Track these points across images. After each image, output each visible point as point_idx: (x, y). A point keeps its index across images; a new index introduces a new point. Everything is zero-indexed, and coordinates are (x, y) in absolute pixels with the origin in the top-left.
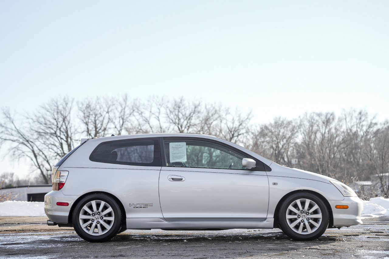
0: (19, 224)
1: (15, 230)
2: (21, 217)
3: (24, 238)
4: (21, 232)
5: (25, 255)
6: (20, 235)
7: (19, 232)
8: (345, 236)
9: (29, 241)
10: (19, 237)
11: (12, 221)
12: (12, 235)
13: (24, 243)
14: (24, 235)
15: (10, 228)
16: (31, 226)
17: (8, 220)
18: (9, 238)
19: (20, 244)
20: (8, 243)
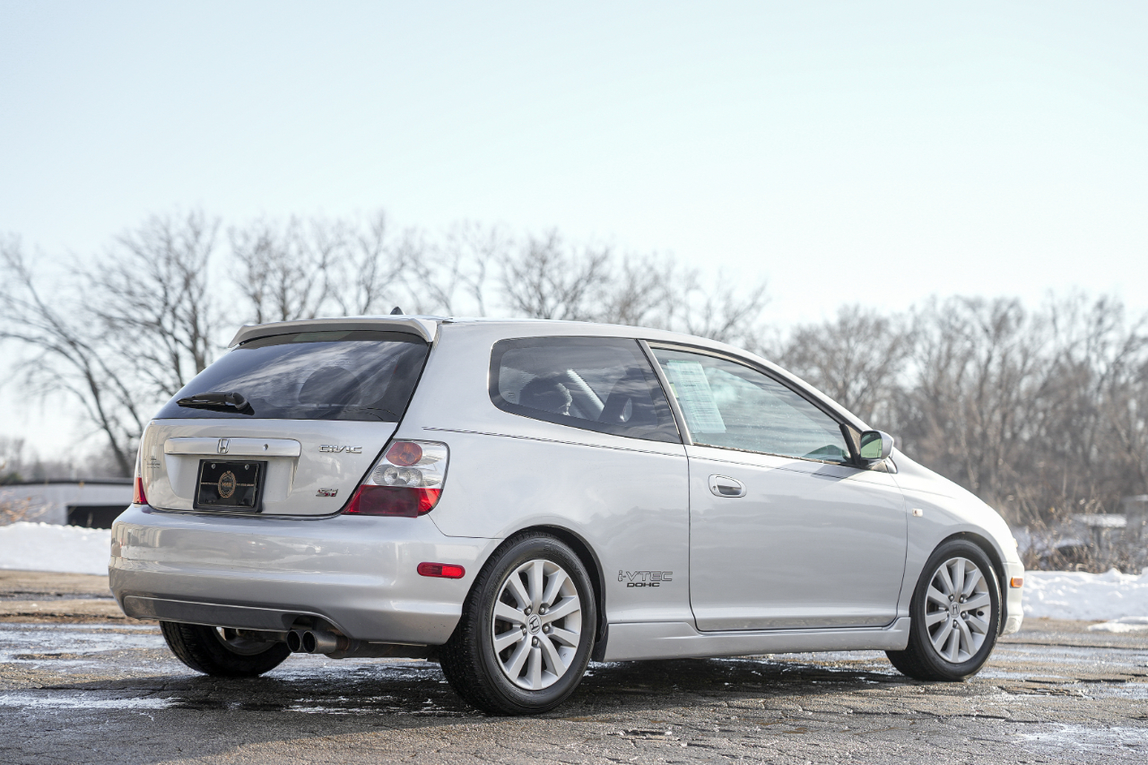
0: (59, 595)
1: (52, 615)
2: (62, 574)
3: (83, 641)
4: (71, 622)
5: (93, 692)
6: (70, 631)
7: (64, 622)
8: (1082, 681)
9: (100, 648)
10: (66, 637)
11: (37, 585)
12: (44, 629)
13: (86, 656)
14: (82, 632)
15: (35, 606)
17: (24, 583)
18: (38, 638)
19: (74, 658)
20: (36, 653)
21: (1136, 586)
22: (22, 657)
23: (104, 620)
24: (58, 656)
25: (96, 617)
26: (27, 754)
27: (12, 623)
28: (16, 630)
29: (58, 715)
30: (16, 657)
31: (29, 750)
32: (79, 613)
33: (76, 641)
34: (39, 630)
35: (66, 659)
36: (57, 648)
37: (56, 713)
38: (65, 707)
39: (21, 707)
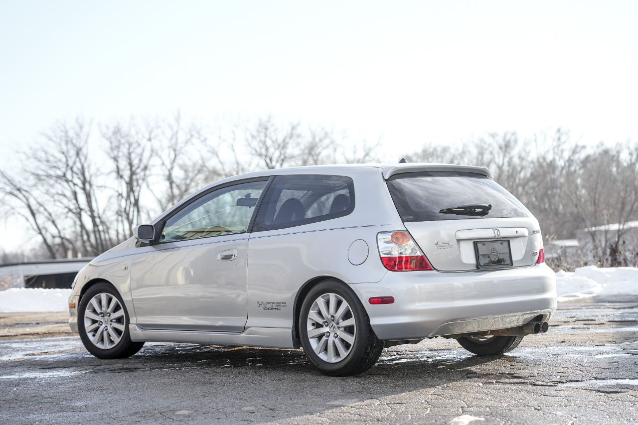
0: (38, 324)
1: (38, 334)
2: (36, 313)
3: (56, 345)
4: (48, 337)
5: (69, 369)
6: (49, 341)
7: (44, 337)
9: (65, 348)
10: (48, 344)
11: (26, 319)
12: (36, 341)
13: (60, 352)
14: (54, 341)
15: (28, 330)
16: (59, 326)
17: (19, 319)
18: (34, 345)
19: (55, 354)
20: (35, 352)
21: (571, 278)
22: (29, 355)
23: (64, 334)
24: (46, 353)
25: (60, 333)
26: (46, 398)
27: (19, 339)
28: (22, 342)
29: (55, 380)
30: (26, 355)
31: (46, 396)
32: (51, 331)
33: (53, 346)
34: (33, 342)
35: (51, 354)
36: (45, 349)
37: (54, 379)
38: (57, 376)
39: (36, 378)
